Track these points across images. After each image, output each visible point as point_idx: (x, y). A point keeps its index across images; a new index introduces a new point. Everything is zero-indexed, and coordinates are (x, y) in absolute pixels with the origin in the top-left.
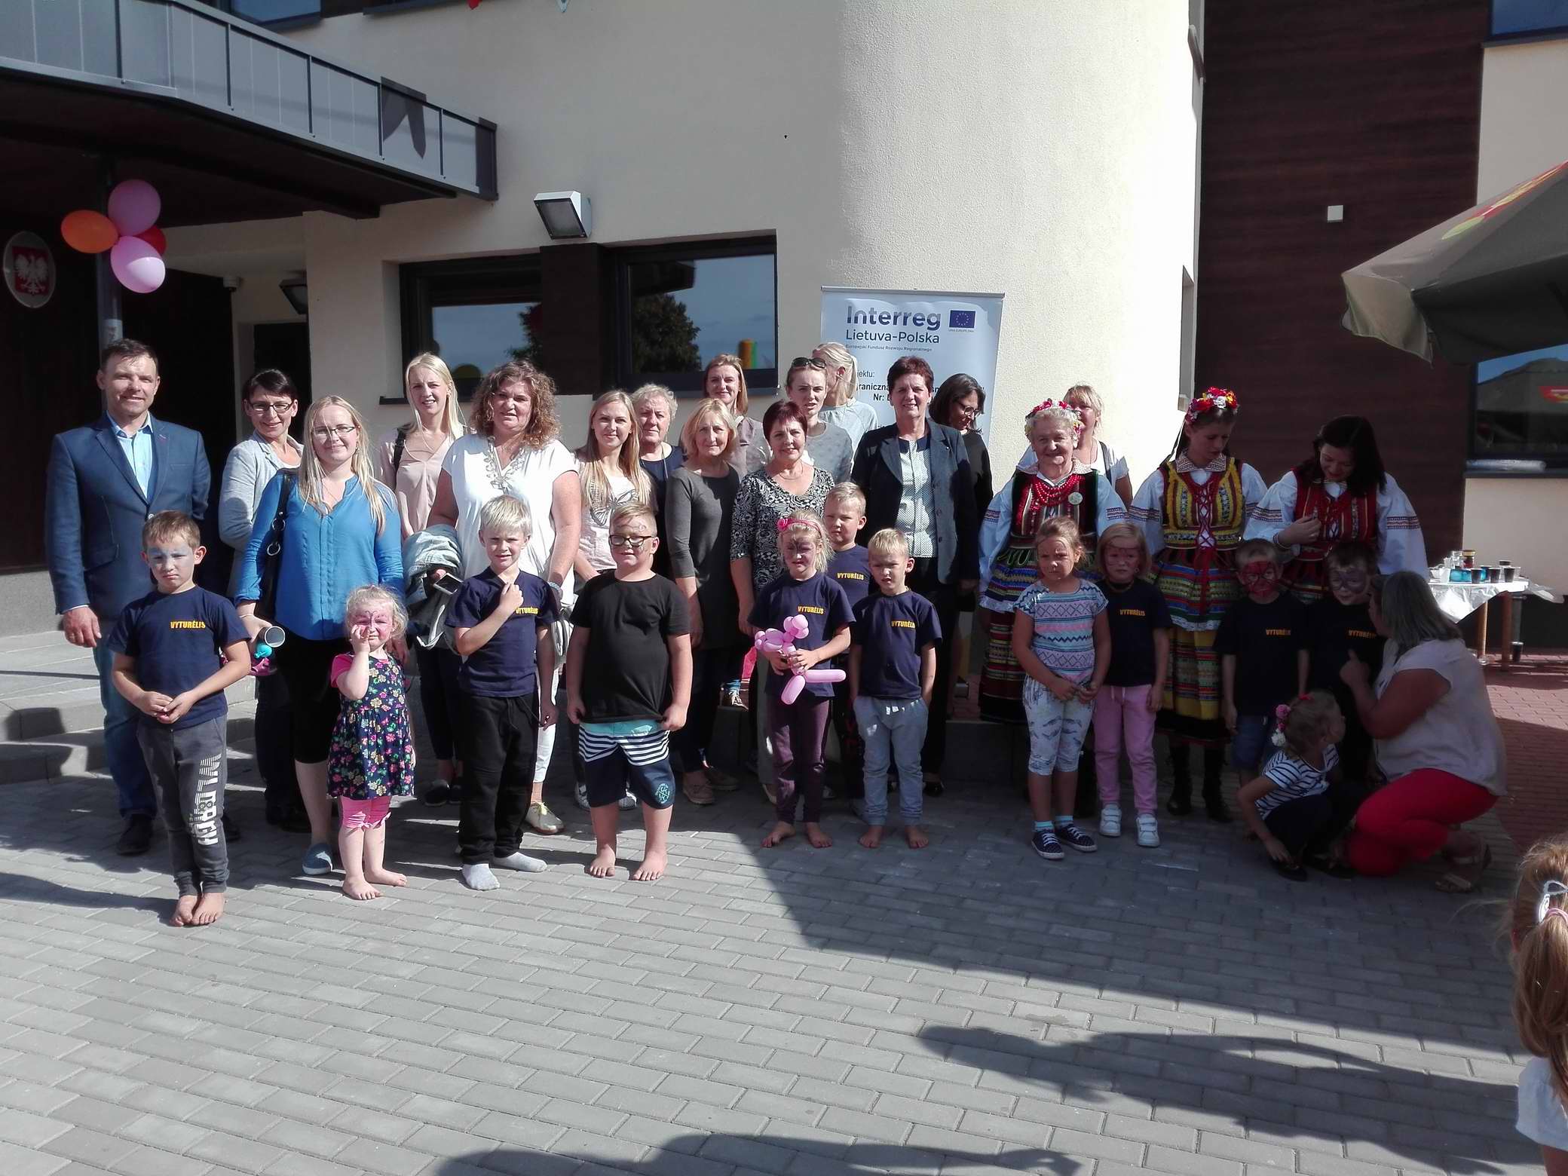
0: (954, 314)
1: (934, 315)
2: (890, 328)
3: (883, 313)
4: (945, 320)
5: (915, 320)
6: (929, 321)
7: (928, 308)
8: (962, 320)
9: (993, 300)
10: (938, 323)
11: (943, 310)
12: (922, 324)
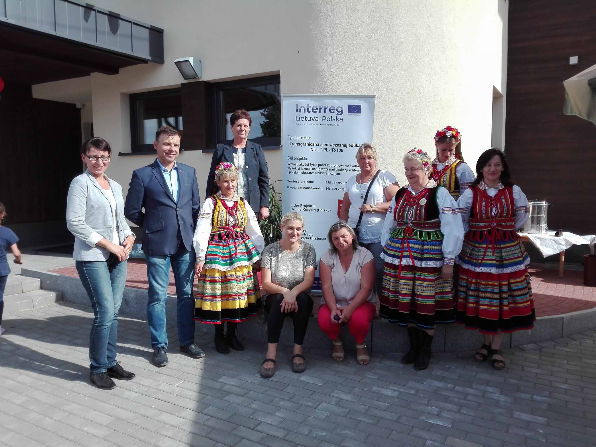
0: (350, 106)
1: (340, 107)
2: (317, 115)
3: (315, 107)
4: (346, 110)
5: (330, 110)
6: (337, 111)
7: (336, 103)
8: (354, 109)
9: (370, 98)
10: (342, 111)
11: (344, 104)
12: (334, 112)
